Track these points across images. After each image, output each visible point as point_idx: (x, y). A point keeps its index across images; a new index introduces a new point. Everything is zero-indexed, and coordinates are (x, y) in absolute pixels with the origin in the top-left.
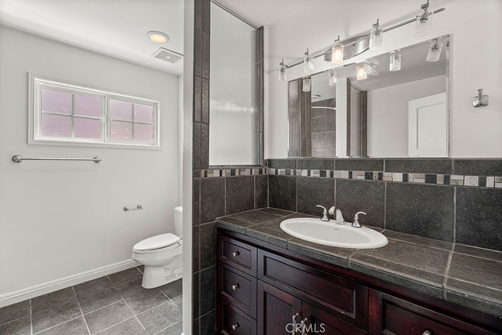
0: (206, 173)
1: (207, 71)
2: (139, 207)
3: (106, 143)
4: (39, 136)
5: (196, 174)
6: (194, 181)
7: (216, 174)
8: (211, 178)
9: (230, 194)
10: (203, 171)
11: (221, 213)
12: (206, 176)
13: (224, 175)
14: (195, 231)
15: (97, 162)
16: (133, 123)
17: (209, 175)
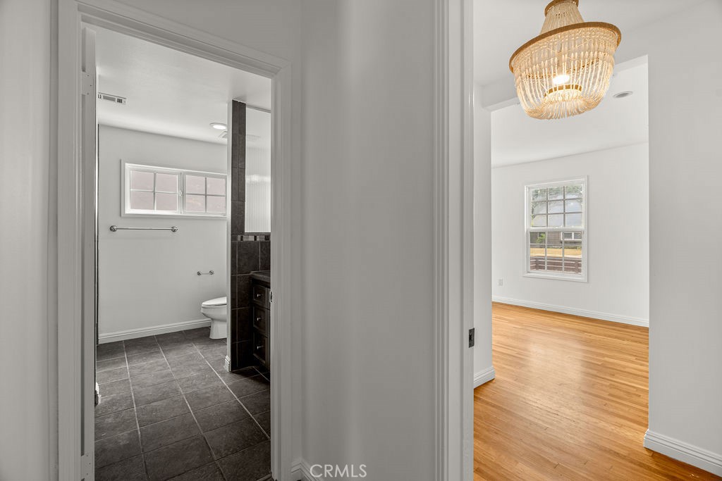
0: (242, 237)
1: (243, 163)
2: (211, 273)
3: (182, 214)
4: (129, 210)
5: (233, 238)
6: (232, 243)
7: (251, 239)
8: (246, 242)
9: (265, 255)
10: (239, 236)
11: (255, 268)
12: (242, 239)
13: (258, 239)
14: (233, 279)
15: (174, 231)
16: (206, 195)
17: (244, 240)
